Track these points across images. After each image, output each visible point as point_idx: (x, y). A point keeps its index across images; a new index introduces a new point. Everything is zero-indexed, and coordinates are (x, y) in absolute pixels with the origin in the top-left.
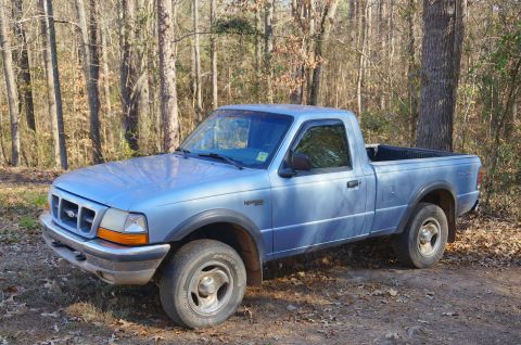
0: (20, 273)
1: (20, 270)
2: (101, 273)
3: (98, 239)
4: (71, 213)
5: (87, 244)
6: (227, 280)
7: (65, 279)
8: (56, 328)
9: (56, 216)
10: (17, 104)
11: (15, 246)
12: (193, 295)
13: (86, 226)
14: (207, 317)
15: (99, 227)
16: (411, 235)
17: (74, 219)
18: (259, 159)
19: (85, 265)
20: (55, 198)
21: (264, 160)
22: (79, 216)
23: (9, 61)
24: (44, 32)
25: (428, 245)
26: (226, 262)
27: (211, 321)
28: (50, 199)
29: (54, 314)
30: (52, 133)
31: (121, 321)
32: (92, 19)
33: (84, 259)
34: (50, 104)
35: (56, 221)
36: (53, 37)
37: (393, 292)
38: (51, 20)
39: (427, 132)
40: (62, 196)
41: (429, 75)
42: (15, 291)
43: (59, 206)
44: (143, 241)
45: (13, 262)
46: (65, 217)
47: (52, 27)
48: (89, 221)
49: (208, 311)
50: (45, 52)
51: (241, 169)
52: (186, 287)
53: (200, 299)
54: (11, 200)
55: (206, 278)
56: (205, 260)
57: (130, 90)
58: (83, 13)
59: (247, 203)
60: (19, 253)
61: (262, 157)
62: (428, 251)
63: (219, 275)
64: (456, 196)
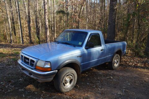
0: (12, 75)
1: (12, 74)
2: (37, 79)
3: (36, 69)
4: (27, 61)
5: (32, 70)
6: (72, 78)
7: (25, 77)
8: (24, 95)
9: (22, 61)
10: (11, 29)
11: (11, 66)
12: (64, 83)
13: (32, 65)
14: (67, 89)
15: (36, 65)
16: (113, 62)
17: (28, 62)
18: (79, 44)
19: (32, 76)
20: (22, 56)
21: (81, 44)
22: (29, 61)
23: (9, 20)
24: (17, 12)
25: (116, 64)
26: (72, 73)
27: (68, 90)
28: (20, 56)
29: (22, 90)
30: (20, 36)
31: (43, 92)
32: (29, 10)
33: (31, 74)
34: (19, 29)
35: (23, 62)
36: (19, 14)
37: (112, 78)
38: (19, 10)
39: (109, 36)
40: (24, 55)
41: (110, 23)
42: (11, 82)
43: (23, 58)
44: (50, 70)
45: (10, 72)
46: (25, 62)
47: (19, 11)
48: (33, 63)
49: (67, 87)
50: (18, 18)
51: (75, 47)
52: (62, 82)
53: (65, 84)
54: (10, 53)
55: (67, 78)
56: (67, 74)
57: (38, 26)
58: (26, 8)
59: (78, 57)
60: (12, 68)
61: (80, 43)
62: (116, 65)
63: (70, 77)
64: (122, 52)
